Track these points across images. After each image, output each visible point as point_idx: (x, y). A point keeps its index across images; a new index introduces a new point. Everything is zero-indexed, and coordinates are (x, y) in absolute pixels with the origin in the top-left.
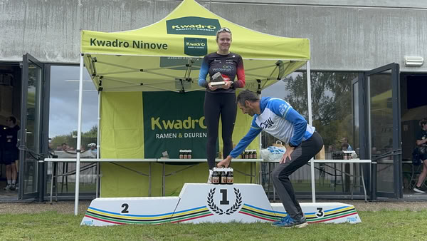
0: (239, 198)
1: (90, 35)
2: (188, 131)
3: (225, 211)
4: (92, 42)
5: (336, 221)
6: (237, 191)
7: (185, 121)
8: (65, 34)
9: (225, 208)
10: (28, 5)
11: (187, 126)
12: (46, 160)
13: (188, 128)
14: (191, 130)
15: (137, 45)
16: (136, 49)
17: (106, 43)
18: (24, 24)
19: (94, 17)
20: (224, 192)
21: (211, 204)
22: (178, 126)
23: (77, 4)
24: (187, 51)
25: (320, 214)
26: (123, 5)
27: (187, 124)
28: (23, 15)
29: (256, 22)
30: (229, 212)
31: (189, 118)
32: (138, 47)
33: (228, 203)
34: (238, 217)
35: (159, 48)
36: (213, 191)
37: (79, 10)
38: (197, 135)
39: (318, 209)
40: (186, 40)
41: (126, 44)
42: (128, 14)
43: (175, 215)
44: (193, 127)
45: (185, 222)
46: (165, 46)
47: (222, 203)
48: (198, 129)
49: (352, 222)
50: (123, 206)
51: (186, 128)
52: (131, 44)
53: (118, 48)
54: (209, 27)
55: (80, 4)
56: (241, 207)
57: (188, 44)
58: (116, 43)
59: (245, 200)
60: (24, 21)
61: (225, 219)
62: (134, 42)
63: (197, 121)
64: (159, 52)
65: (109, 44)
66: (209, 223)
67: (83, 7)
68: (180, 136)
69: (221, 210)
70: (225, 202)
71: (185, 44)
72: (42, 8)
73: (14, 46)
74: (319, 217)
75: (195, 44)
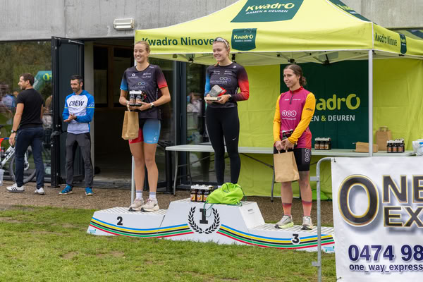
0: (217, 219)
1: (141, 35)
2: (333, 113)
3: (204, 230)
6: (215, 212)
7: (329, 100)
9: (204, 227)
11: (332, 106)
13: (334, 108)
14: (336, 112)
15: (185, 42)
16: (184, 47)
17: (156, 42)
21: (192, 223)
22: (321, 106)
25: (296, 240)
27: (331, 104)
31: (335, 96)
32: (186, 44)
33: (206, 222)
34: (216, 237)
35: (206, 44)
36: (193, 210)
38: (343, 117)
39: (294, 235)
41: (175, 42)
43: (161, 230)
44: (339, 108)
47: (201, 222)
48: (344, 110)
50: (118, 219)
51: (330, 108)
52: (179, 41)
53: (165, 47)
56: (218, 228)
57: (235, 36)
58: (166, 41)
59: (223, 221)
61: (204, 238)
62: (182, 39)
63: (343, 100)
64: (206, 48)
65: (160, 43)
66: (189, 241)
68: (323, 119)
69: (201, 229)
70: (204, 221)
71: (233, 37)
73: (150, 18)
74: (295, 244)
75: (243, 37)
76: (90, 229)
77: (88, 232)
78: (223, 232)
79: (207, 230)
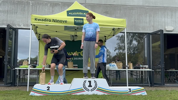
0: (96, 85)
1: (35, 17)
2: (75, 57)
3: (90, 90)
4: (36, 19)
5: (137, 94)
6: (95, 82)
8: (24, 16)
10: (9, 4)
12: (16, 68)
14: (77, 57)
15: (54, 21)
17: (41, 20)
18: (8, 12)
19: (37, 10)
20: (90, 82)
21: (85, 87)
23: (30, 4)
24: (75, 23)
25: (130, 91)
26: (49, 5)
28: (7, 9)
29: (104, 12)
30: (92, 90)
31: (76, 51)
32: (55, 22)
33: (91, 86)
34: (95, 92)
35: (64, 22)
36: (85, 82)
37: (30, 6)
38: (79, 58)
39: (129, 89)
40: (75, 19)
41: (50, 20)
42: (51, 8)
43: (69, 91)
45: (74, 94)
46: (66, 22)
47: (89, 86)
48: (80, 56)
49: (143, 95)
50: (47, 87)
52: (52, 20)
53: (46, 22)
54: (84, 14)
55: (31, 4)
56: (97, 88)
57: (75, 20)
58: (46, 20)
59: (99, 85)
60: (7, 11)
61: (90, 93)
62: (53, 19)
63: (79, 53)
64: (63, 24)
65: (43, 20)
67: (32, 5)
68: (72, 59)
69: (89, 90)
70: (90, 86)
71: (74, 21)
72: (15, 6)
73: (3, 21)
74: (130, 93)
75: (79, 21)
76: (32, 93)
77: (30, 94)
78: (99, 90)
79: (91, 90)
